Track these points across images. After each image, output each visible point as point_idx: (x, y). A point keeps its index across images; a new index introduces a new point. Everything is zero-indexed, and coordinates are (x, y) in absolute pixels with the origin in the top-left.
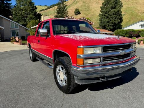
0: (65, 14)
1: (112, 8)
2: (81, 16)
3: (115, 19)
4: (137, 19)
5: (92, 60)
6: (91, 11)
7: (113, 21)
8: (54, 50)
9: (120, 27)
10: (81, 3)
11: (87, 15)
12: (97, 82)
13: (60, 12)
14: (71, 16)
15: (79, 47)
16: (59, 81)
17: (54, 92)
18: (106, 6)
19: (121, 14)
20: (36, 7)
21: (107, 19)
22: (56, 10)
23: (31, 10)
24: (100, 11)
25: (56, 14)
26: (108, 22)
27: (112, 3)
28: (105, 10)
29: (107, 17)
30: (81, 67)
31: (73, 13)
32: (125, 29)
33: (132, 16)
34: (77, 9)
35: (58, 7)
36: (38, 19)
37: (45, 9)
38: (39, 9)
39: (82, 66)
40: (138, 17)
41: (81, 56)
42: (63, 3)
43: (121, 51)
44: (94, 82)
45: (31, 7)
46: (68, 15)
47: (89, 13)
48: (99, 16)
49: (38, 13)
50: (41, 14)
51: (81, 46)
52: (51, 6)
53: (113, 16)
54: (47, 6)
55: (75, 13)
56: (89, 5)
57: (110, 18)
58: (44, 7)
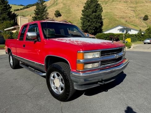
0: (44, 15)
1: (93, 12)
2: (62, 18)
3: (97, 22)
4: (115, 23)
5: (91, 64)
6: (72, 14)
7: (95, 25)
8: (47, 56)
9: (101, 31)
10: (62, 5)
11: (68, 18)
12: (95, 86)
13: (39, 13)
14: (51, 18)
15: (78, 52)
16: (54, 89)
17: (49, 101)
18: (87, 9)
19: (101, 19)
20: (10, 6)
21: (89, 22)
22: (35, 11)
23: (3, 10)
24: (82, 14)
25: (34, 15)
26: (89, 26)
27: (93, 8)
28: (87, 14)
29: (89, 21)
30: (80, 73)
31: (54, 15)
32: (105, 33)
33: (111, 20)
34: (57, 11)
35: (36, 7)
36: (12, 20)
37: (21, 9)
38: (14, 8)
39: (82, 72)
40: (116, 22)
41: (81, 61)
42: (42, 4)
43: (116, 55)
44: (93, 87)
45: (4, 5)
46: (48, 17)
47: (70, 16)
48: (81, 19)
49: (12, 13)
50: (17, 15)
51: (80, 51)
52: (28, 6)
53: (94, 20)
54: (23, 6)
55: (55, 14)
56: (70, 7)
57: (91, 22)
58: (20, 6)
